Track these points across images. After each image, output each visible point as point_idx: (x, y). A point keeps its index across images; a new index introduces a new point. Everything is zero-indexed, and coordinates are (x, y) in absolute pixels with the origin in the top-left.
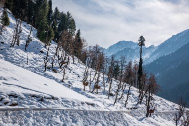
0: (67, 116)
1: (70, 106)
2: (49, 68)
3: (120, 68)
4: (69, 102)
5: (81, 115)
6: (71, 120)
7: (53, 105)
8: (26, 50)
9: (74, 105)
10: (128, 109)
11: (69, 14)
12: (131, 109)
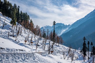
0: (4, 56)
1: (10, 52)
2: (11, 36)
3: (47, 34)
4: (10, 50)
5: (12, 55)
6: (6, 58)
7: (1, 51)
8: (3, 28)
9: (12, 51)
10: (45, 51)
11: (26, 13)
12: (47, 51)
